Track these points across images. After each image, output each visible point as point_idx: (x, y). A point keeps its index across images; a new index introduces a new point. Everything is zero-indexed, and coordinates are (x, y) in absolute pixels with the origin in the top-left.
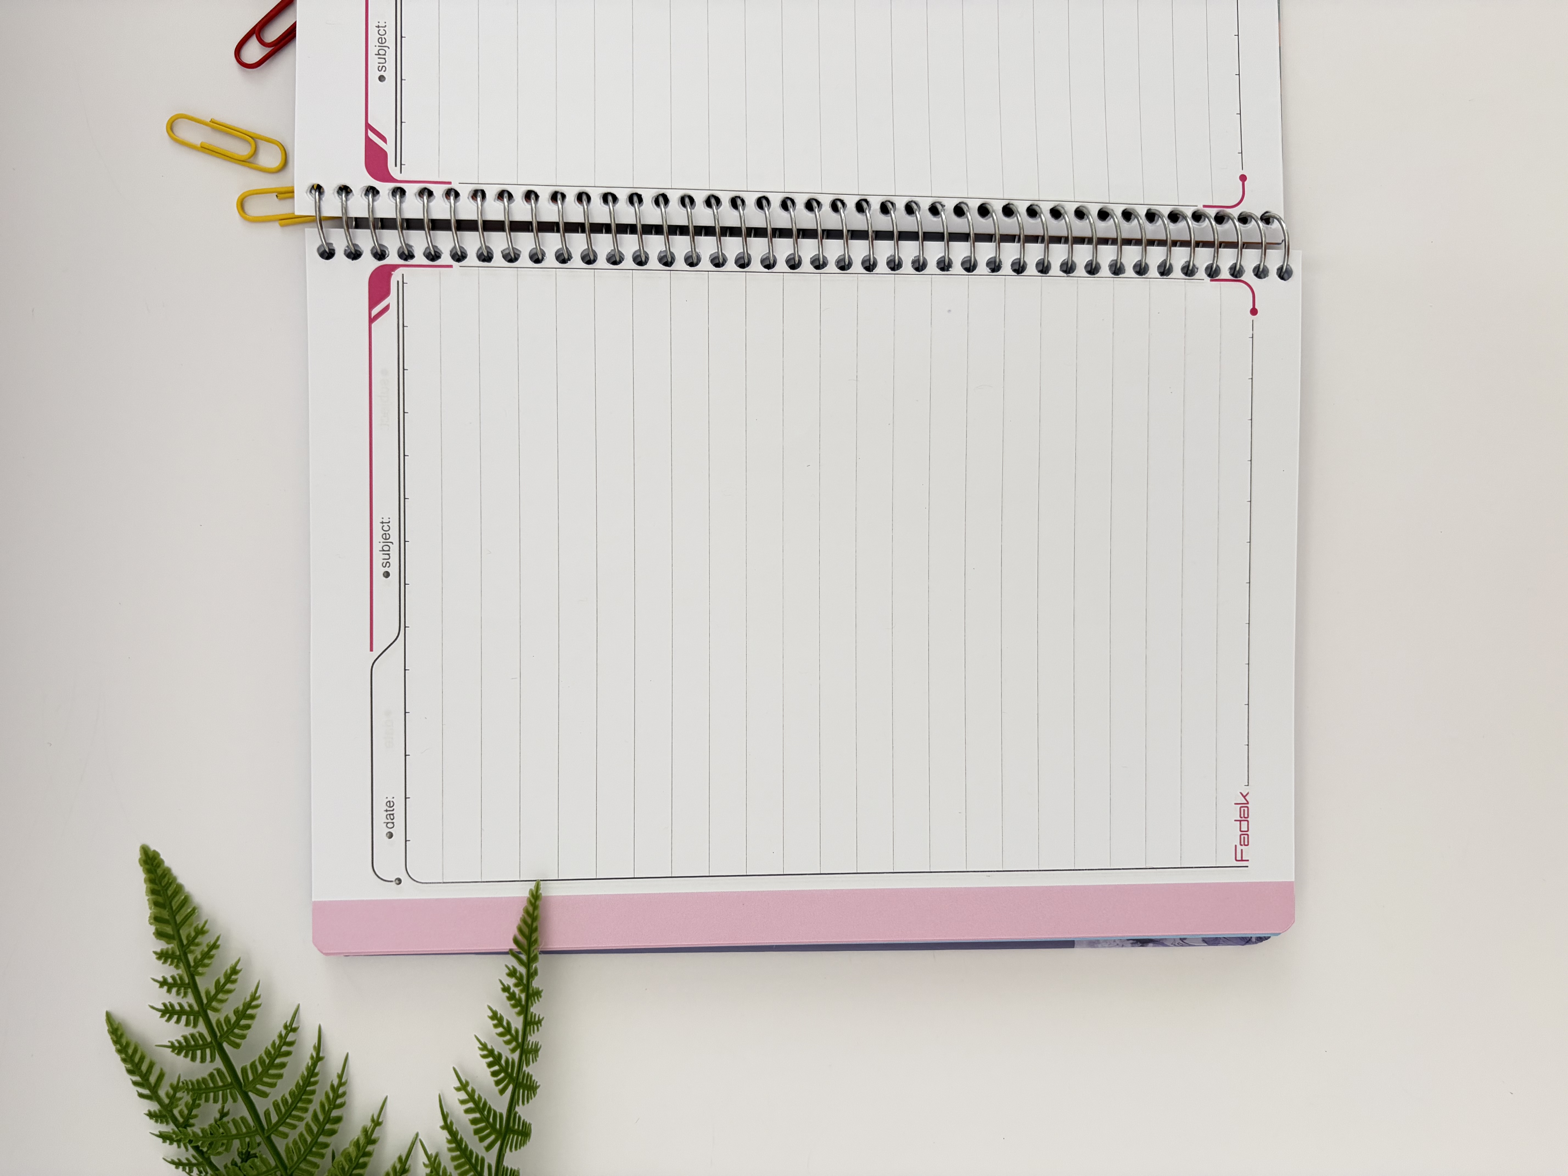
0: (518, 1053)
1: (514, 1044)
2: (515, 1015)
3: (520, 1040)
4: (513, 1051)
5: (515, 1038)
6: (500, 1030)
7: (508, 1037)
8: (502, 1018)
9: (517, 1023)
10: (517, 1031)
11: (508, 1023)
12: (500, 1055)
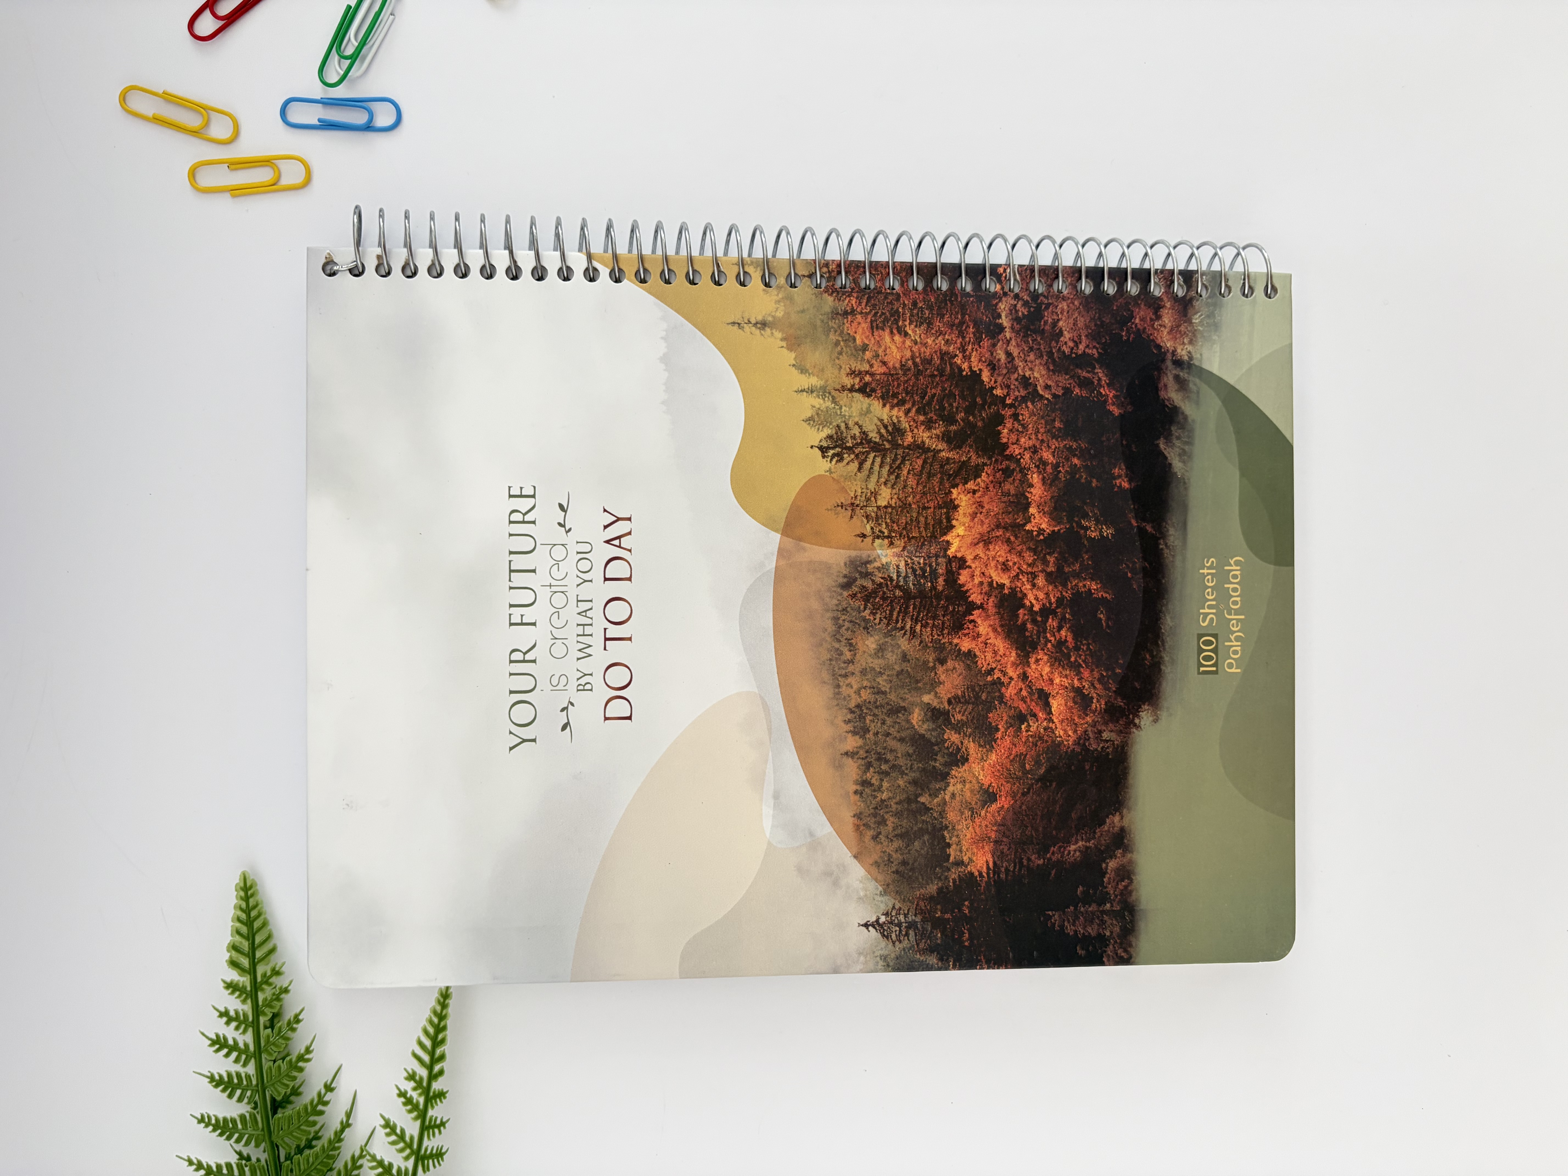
0: (412, 1160)
1: (408, 1151)
2: (411, 1121)
3: (415, 1146)
4: (407, 1158)
5: (410, 1145)
6: (393, 1138)
7: (402, 1145)
8: (395, 1126)
9: (412, 1128)
10: (412, 1138)
11: (403, 1130)
12: (391, 1165)
